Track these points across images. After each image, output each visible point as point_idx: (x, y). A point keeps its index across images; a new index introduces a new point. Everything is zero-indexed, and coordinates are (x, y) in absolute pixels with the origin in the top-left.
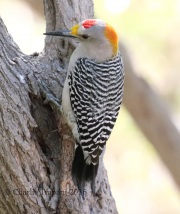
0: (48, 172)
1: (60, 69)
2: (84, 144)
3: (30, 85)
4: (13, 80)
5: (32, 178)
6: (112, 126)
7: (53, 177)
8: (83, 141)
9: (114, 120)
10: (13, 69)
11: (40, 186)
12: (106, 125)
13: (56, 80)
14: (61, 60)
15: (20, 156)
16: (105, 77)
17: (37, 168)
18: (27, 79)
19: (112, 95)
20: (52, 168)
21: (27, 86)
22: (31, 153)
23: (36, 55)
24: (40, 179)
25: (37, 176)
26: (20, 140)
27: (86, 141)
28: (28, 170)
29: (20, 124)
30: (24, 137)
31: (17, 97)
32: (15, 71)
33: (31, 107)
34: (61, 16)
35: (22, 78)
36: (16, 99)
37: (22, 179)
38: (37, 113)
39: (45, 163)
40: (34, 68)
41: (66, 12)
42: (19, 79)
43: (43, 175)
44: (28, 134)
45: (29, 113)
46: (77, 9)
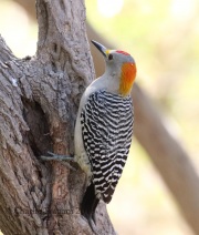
0: (40, 176)
1: (52, 73)
2: (97, 183)
3: (23, 89)
4: (6, 83)
5: (24, 182)
6: (123, 164)
7: (44, 181)
8: (96, 180)
9: (125, 158)
10: (5, 72)
11: (32, 190)
12: (118, 162)
13: (49, 83)
14: (54, 64)
15: (12, 159)
16: (115, 112)
17: (29, 172)
18: (19, 82)
19: (123, 132)
20: (44, 171)
21: (19, 89)
22: (23, 157)
23: (28, 58)
24: (32, 183)
25: (29, 179)
26: (12, 144)
27: (99, 180)
28: (20, 173)
29: (12, 128)
30: (16, 140)
31: (10, 100)
32: (8, 75)
33: (24, 111)
34: (53, 20)
35: (14, 81)
36: (8, 102)
37: (14, 182)
38: (29, 117)
39: (37, 166)
40: (26, 72)
41: (58, 16)
42: (11, 82)
43: (34, 178)
44: (20, 138)
45: (21, 117)
46: (69, 13)
